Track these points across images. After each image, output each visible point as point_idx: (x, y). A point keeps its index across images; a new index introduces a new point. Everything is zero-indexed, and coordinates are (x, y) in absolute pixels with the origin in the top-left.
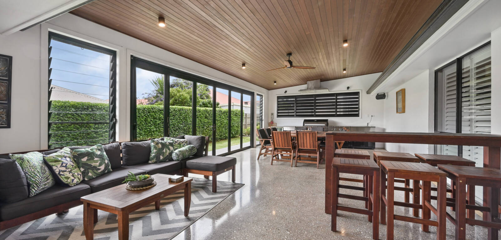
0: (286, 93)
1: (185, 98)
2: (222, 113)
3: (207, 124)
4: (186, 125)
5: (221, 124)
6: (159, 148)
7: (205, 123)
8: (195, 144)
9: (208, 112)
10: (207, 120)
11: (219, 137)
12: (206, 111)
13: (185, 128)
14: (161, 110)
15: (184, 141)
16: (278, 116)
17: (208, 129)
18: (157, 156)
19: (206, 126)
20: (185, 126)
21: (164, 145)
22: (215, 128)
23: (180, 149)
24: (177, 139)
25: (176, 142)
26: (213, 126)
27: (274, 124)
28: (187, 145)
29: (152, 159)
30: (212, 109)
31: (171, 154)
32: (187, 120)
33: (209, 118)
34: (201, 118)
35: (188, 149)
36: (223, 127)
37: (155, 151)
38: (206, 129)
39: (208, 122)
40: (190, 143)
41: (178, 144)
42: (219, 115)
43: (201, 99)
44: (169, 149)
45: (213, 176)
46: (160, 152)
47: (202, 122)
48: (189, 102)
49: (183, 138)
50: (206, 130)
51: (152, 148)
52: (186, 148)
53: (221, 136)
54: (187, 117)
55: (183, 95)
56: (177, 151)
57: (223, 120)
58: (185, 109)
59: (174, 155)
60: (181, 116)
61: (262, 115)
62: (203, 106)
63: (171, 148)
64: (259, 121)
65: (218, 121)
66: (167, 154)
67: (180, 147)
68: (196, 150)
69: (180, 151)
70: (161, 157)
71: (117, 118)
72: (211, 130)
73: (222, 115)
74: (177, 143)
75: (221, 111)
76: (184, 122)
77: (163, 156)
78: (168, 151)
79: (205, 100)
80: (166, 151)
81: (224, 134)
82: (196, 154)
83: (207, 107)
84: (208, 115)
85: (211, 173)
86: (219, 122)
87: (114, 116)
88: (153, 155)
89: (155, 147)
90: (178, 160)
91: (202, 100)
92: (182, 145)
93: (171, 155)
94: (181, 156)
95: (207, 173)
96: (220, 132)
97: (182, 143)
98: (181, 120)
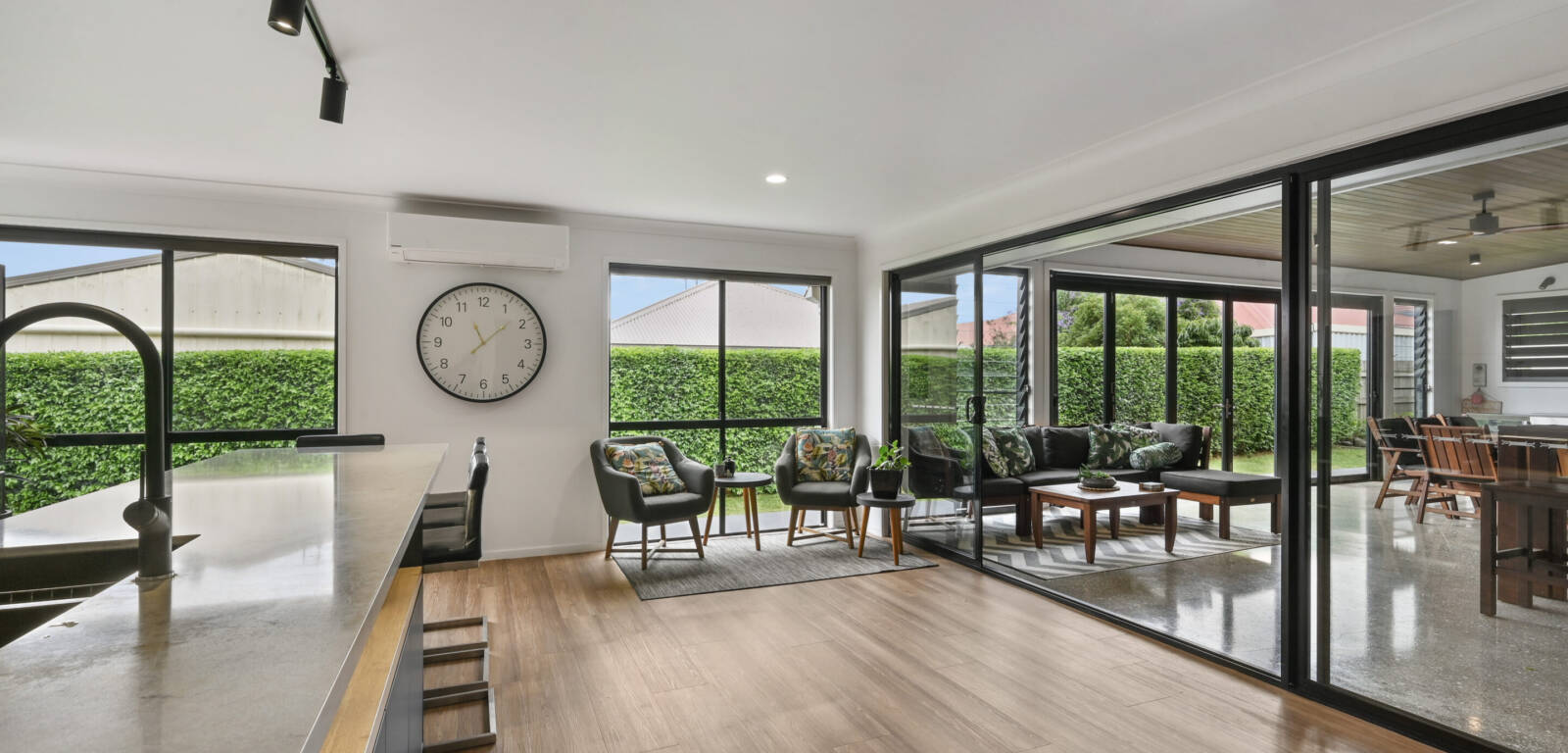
0: (1549, 287)
1: (1136, 322)
2: (1261, 364)
3: (1205, 399)
4: (1140, 400)
5: (1259, 399)
6: (1105, 443)
7: (1198, 395)
8: (1180, 442)
9: (1209, 362)
10: (1206, 386)
11: (1250, 442)
12: (1204, 357)
13: (1136, 407)
14: (1073, 360)
15: (1152, 434)
16: (1508, 375)
17: (1209, 412)
18: (1102, 457)
19: (1204, 405)
20: (1136, 403)
21: (1113, 437)
22: (1231, 410)
23: (1145, 448)
24: (1137, 429)
25: (1136, 434)
26: (1224, 403)
27: (1487, 406)
28: (1159, 442)
29: (1092, 461)
30: (1220, 350)
31: (1127, 455)
32: (1141, 386)
33: (1214, 380)
34: (1186, 381)
35: (1161, 450)
36: (1267, 410)
37: (1097, 446)
38: (1201, 415)
39: (1209, 393)
40: (1165, 440)
41: (1140, 438)
42: (1250, 369)
43: (1186, 318)
44: (1124, 447)
45: (1220, 504)
46: (1105, 450)
47: (1188, 391)
48: (1144, 333)
49: (1149, 427)
50: (1204, 417)
51: (1092, 442)
52: (1157, 447)
53: (1258, 438)
54: (1143, 376)
55: (1126, 312)
56: (1139, 451)
57: (1266, 385)
58: (1136, 355)
59: (1134, 459)
60: (1125, 373)
61: (1425, 373)
62: (1191, 341)
63: (1128, 445)
64: (1413, 392)
65: (1246, 388)
66: (1120, 455)
67: (1145, 445)
68: (1180, 454)
69: (1145, 452)
70: (1110, 460)
71: (1031, 384)
72: (1220, 418)
73: (1263, 371)
74: (1137, 437)
75: (1258, 357)
76: (1134, 391)
77: (1112, 458)
78: (1121, 450)
79: (1195, 322)
80: (1118, 450)
81: (1268, 434)
82: (1179, 462)
83: (1206, 344)
84: (1207, 370)
85: (1217, 499)
86: (1249, 392)
87: (1026, 381)
88: (1095, 453)
89: (1098, 441)
90: (1142, 469)
91: (1188, 321)
92: (1147, 441)
93: (1128, 458)
94: (1148, 461)
95: (1207, 499)
96: (1255, 426)
97: (1149, 436)
98: (1126, 384)
